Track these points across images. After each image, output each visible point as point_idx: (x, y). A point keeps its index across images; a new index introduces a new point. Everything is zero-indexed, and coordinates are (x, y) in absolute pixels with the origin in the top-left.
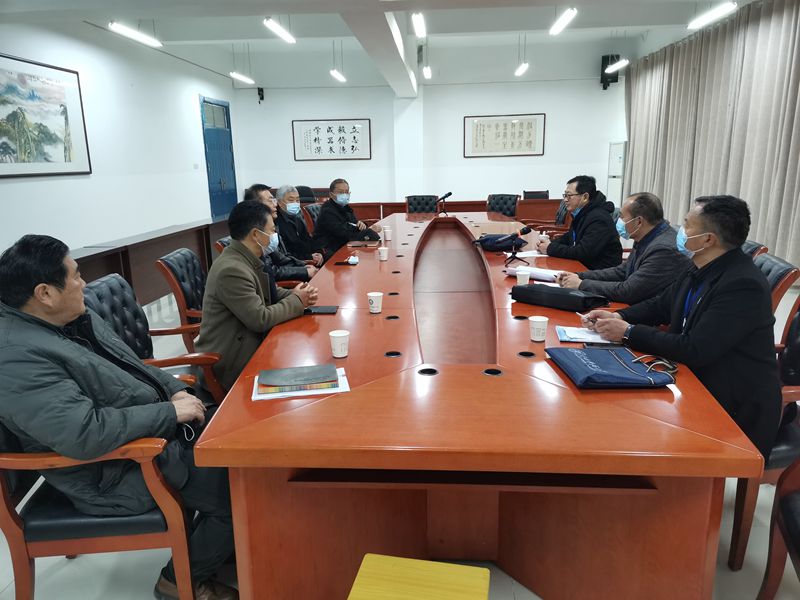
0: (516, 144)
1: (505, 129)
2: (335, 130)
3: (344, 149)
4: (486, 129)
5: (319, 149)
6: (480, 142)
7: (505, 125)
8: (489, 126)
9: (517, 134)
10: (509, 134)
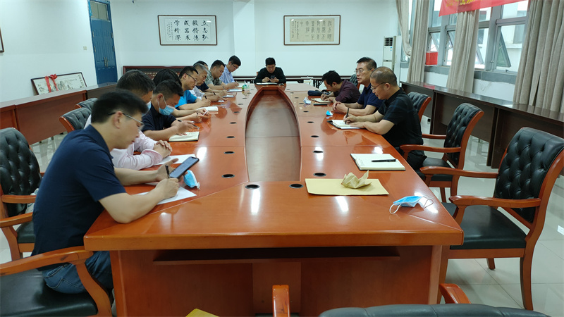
0: (321, 37)
1: (313, 25)
2: (190, 22)
3: (197, 37)
4: (300, 25)
5: (178, 37)
6: (295, 35)
7: (313, 22)
8: (302, 23)
9: (321, 30)
10: (316, 29)
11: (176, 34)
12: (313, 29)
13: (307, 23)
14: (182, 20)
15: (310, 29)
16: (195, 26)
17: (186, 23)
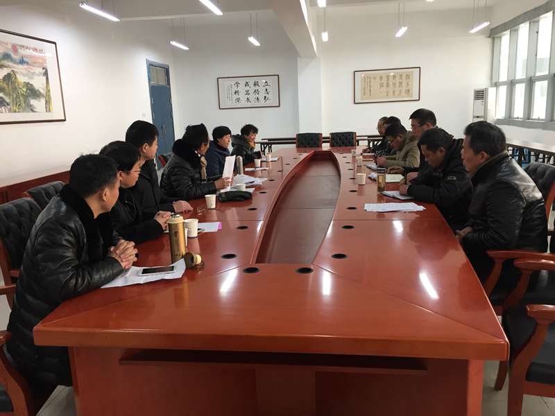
0: (397, 92)
1: (388, 80)
2: (251, 84)
3: (258, 99)
4: (372, 80)
5: (238, 100)
6: (367, 91)
7: (388, 77)
8: (375, 78)
9: (398, 84)
10: (391, 84)
11: (235, 97)
12: (388, 85)
13: (381, 78)
14: (242, 82)
15: (385, 84)
16: (257, 88)
17: (247, 84)
